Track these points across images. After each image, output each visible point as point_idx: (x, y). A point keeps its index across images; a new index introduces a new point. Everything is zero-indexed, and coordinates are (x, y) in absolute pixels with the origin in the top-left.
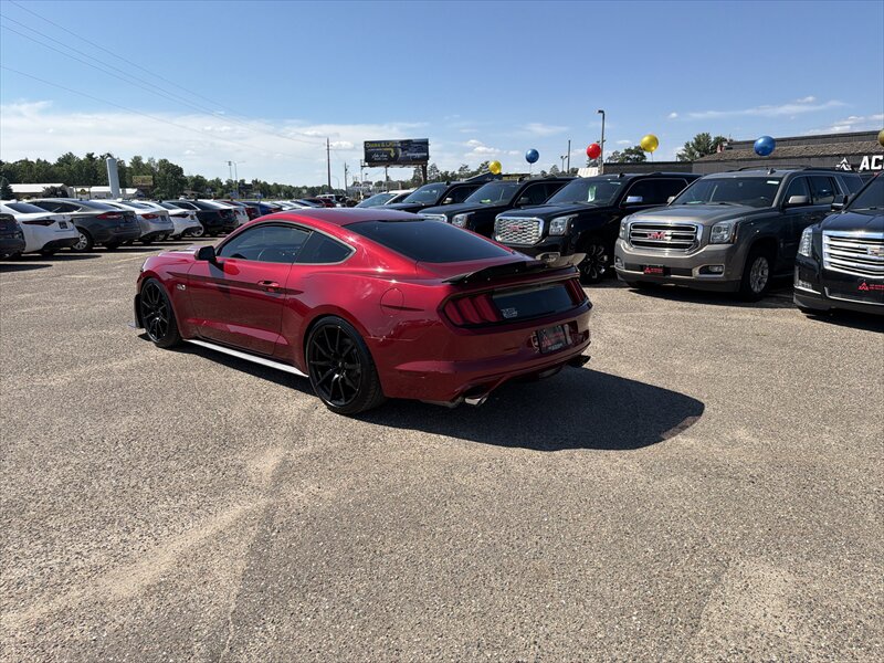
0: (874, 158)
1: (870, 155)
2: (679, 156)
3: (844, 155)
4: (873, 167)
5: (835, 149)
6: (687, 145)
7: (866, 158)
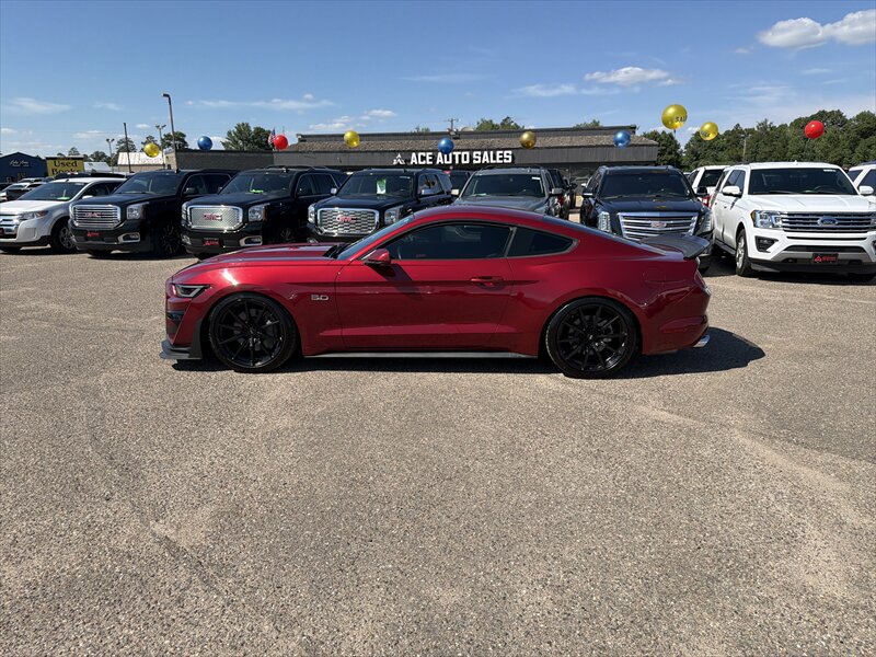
0: (420, 154)
1: (417, 152)
2: (223, 144)
3: (399, 151)
4: (420, 163)
5: (390, 145)
6: (229, 133)
7: (414, 155)
